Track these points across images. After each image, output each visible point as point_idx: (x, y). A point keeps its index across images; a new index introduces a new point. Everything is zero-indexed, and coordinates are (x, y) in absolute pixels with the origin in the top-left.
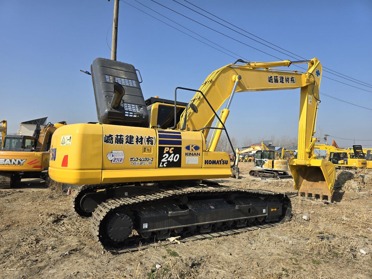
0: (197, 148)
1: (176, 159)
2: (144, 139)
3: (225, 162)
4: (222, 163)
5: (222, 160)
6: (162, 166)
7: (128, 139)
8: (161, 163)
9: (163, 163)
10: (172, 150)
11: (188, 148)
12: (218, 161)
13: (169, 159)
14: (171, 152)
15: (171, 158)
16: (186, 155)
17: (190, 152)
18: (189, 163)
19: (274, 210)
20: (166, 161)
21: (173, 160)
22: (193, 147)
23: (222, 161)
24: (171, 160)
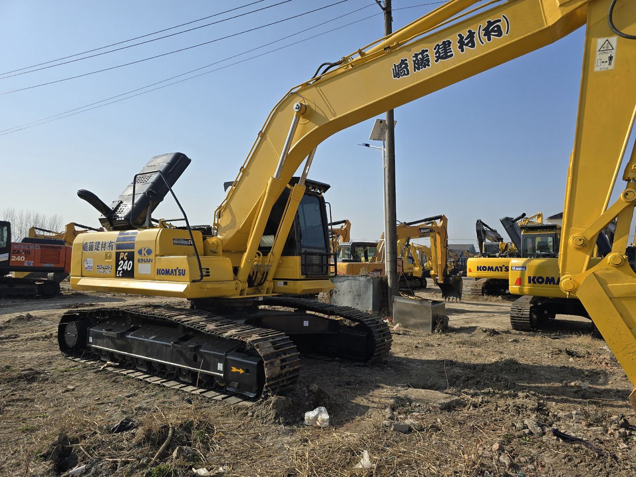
0: (149, 252)
1: (130, 267)
2: (107, 244)
3: (181, 272)
4: (178, 273)
5: (178, 268)
6: (119, 276)
7: (96, 245)
8: (118, 272)
10: (126, 256)
11: (140, 252)
12: (172, 270)
13: (124, 267)
14: (125, 258)
16: (138, 262)
17: (142, 258)
18: (142, 273)
20: (121, 269)
21: (127, 268)
22: (146, 250)
23: (177, 270)
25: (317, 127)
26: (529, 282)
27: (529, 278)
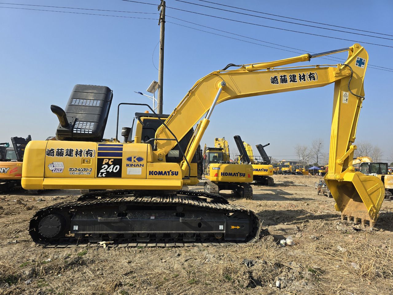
0: (140, 159)
1: (116, 170)
2: (83, 151)
3: (174, 173)
4: (171, 174)
6: (101, 176)
7: (68, 152)
8: (100, 173)
9: (102, 173)
10: (112, 162)
11: (129, 159)
12: (165, 172)
13: (108, 170)
14: (110, 163)
15: (110, 169)
16: (127, 166)
17: (131, 163)
18: (130, 174)
19: (236, 227)
20: (105, 171)
21: (113, 170)
22: (136, 158)
23: (170, 172)
24: (110, 171)
25: (230, 96)
26: (222, 175)
27: (222, 173)
